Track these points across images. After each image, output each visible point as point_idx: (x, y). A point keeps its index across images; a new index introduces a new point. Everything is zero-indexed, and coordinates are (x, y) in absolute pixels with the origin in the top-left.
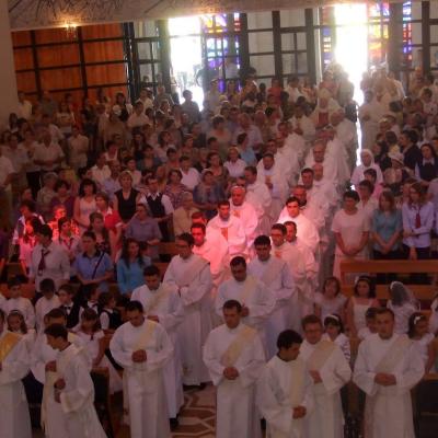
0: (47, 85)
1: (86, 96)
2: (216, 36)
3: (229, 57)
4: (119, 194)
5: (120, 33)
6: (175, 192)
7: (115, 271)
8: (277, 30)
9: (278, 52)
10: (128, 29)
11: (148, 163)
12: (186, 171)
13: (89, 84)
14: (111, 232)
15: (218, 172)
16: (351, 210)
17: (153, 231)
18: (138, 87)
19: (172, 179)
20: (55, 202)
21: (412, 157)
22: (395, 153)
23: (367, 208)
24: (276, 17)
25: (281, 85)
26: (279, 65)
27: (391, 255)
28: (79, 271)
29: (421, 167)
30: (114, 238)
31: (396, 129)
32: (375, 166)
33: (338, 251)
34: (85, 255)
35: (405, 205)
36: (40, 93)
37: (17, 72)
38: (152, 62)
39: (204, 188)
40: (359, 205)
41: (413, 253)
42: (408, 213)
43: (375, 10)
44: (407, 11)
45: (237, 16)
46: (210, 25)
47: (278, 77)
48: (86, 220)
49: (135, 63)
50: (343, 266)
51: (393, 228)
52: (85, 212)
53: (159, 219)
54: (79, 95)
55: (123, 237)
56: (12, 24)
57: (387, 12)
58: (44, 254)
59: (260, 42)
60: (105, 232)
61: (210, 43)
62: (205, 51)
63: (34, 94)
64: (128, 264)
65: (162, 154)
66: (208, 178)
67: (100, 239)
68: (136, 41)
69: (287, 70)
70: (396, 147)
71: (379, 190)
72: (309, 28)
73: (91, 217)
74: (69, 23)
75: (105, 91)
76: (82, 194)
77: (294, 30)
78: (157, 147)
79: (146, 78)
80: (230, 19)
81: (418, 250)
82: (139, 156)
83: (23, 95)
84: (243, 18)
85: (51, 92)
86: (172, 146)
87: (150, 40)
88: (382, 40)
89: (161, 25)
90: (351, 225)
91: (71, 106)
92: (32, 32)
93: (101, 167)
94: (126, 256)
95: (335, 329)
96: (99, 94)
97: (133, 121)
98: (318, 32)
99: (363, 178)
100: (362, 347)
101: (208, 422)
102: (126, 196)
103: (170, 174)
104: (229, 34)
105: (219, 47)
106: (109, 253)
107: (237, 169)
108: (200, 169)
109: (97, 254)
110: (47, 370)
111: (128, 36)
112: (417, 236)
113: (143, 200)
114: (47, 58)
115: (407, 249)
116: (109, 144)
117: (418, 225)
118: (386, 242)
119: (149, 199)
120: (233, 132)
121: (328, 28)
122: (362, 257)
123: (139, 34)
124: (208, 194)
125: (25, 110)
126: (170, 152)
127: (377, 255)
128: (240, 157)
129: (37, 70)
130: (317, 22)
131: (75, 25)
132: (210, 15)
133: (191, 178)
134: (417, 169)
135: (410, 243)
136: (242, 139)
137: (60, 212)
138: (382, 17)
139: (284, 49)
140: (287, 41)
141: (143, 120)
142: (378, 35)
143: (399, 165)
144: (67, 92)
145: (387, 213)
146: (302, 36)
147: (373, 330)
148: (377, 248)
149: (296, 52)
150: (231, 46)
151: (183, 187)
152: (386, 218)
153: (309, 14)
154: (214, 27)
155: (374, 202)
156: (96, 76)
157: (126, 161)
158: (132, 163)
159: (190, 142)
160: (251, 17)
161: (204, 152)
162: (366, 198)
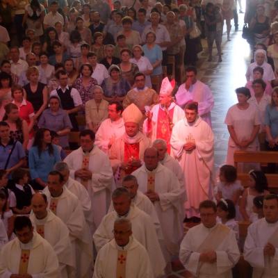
4: (27, 87)
17: (64, 121)
30: (27, 127)
53: (69, 111)
55: (35, 127)
64: (40, 152)
67: (13, 128)
73: (7, 108)
82: (51, 52)
102: (34, 89)
103: (82, 68)
106: (22, 142)
108: (107, 66)
109: (11, 142)
113: (54, 93)
119: (59, 92)
124: (115, 88)
128: (143, 54)
147: (261, 216)
151: (94, 81)
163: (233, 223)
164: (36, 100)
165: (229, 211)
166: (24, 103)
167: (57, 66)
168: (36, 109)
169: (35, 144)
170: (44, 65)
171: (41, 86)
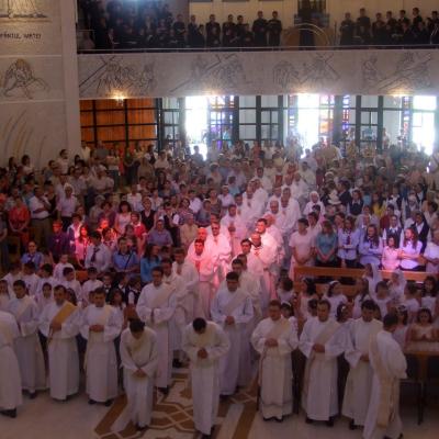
0: (102, 137)
1: (128, 146)
2: (217, 110)
3: (225, 125)
4: (143, 213)
5: (153, 105)
8: (259, 109)
9: (258, 124)
10: (159, 102)
11: (167, 193)
12: (193, 200)
13: (130, 138)
14: (139, 240)
15: (215, 202)
16: (303, 232)
17: (167, 239)
18: (163, 142)
20: (102, 216)
21: (345, 199)
24: (258, 100)
25: (259, 145)
26: (259, 132)
27: (329, 264)
28: (116, 264)
29: (351, 205)
30: (140, 243)
31: (336, 180)
32: (320, 203)
33: (293, 260)
34: (120, 253)
35: (340, 231)
36: (96, 142)
37: (82, 127)
38: (173, 125)
40: (309, 229)
41: (343, 263)
43: (325, 100)
44: (346, 102)
45: (232, 98)
46: (214, 103)
47: (258, 139)
48: (122, 229)
49: (162, 126)
50: (295, 269)
51: (330, 246)
52: (122, 223)
54: (122, 145)
56: (81, 96)
57: (333, 102)
58: (96, 251)
59: (248, 116)
60: (134, 239)
61: (213, 115)
62: (210, 120)
63: (92, 143)
64: (149, 260)
65: (176, 187)
66: (207, 205)
67: (130, 243)
68: (163, 111)
69: (265, 136)
70: (335, 192)
71: (322, 219)
72: (280, 109)
73: (126, 228)
74: (119, 96)
75: (141, 144)
76: (121, 211)
77: (270, 110)
78: (173, 182)
79: (168, 136)
80: (227, 101)
81: (347, 261)
82: (161, 188)
83: (85, 143)
84: (237, 100)
85: (105, 142)
86: (183, 182)
87: (172, 110)
88: (329, 120)
89: (181, 101)
90: (303, 242)
91: (117, 152)
92: (94, 101)
93: (134, 194)
95: (288, 312)
96: (137, 144)
97: (158, 164)
98: (286, 112)
99: (311, 211)
100: (306, 325)
102: (147, 214)
103: (182, 201)
104: (227, 109)
105: (219, 118)
106: (137, 252)
107: (227, 200)
108: (202, 199)
109: (128, 252)
111: (158, 107)
112: (347, 250)
113: (162, 218)
114: (102, 119)
115: (340, 260)
116: (141, 178)
117: (348, 242)
118: (326, 254)
119: (165, 217)
121: (294, 111)
122: (309, 264)
123: (166, 105)
125: (85, 154)
126: (181, 186)
127: (319, 263)
128: (228, 192)
129: (96, 127)
130: (286, 104)
131: (123, 98)
132: (214, 96)
134: (348, 207)
137: (105, 223)
138: (329, 104)
139: (263, 122)
140: (265, 117)
141: (165, 164)
142: (326, 117)
144: (116, 142)
145: (327, 235)
146: (275, 114)
147: (314, 314)
148: (319, 258)
149: (271, 124)
150: (227, 117)
151: (190, 211)
152: (326, 239)
153: (281, 99)
154: (217, 105)
155: (319, 227)
156: (135, 133)
157: (152, 190)
158: (156, 192)
159: (197, 181)
160: (241, 98)
161: (205, 187)
162: (313, 225)
163: (292, 319)
164: (148, 223)
165: (291, 310)
166: (139, 225)
167: (165, 198)
168: (148, 229)
169: (145, 256)
170: (155, 197)
171: (153, 213)
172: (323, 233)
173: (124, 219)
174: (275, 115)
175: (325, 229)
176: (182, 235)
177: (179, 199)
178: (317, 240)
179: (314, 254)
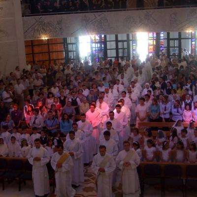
0: (36, 59)
1: (50, 63)
2: (96, 43)
3: (100, 50)
4: (60, 98)
5: (62, 41)
6: (81, 97)
7: (59, 125)
8: (117, 41)
9: (117, 49)
10: (65, 40)
11: (72, 87)
12: (85, 90)
13: (51, 59)
14: (58, 111)
15: (95, 90)
18: (68, 60)
19: (80, 92)
20: (39, 100)
22: (158, 85)
23: (148, 104)
24: (117, 36)
25: (118, 60)
26: (117, 53)
27: (156, 120)
28: (47, 125)
30: (59, 113)
31: (158, 76)
32: (151, 89)
33: (138, 119)
34: (49, 119)
35: (161, 103)
36: (34, 62)
37: (26, 54)
38: (73, 51)
39: (90, 96)
40: (145, 103)
41: (163, 120)
42: (162, 106)
43: (151, 35)
44: (162, 35)
45: (103, 36)
46: (94, 39)
47: (117, 57)
48: (49, 106)
49: (67, 52)
50: (139, 124)
51: (157, 111)
52: (49, 103)
53: (75, 107)
54: (48, 62)
55: (62, 113)
56: (25, 38)
57: (155, 36)
58: (36, 118)
59: (111, 45)
60: (56, 111)
61: (94, 45)
62: (92, 48)
63: (32, 62)
65: (76, 83)
66: (92, 92)
67: (54, 113)
68: (68, 44)
69: (120, 55)
70: (158, 83)
71: (152, 97)
72: (128, 41)
73: (52, 106)
74: (45, 38)
75: (57, 62)
76: (49, 97)
77: (123, 41)
79: (71, 57)
80: (100, 37)
81: (165, 119)
82: (68, 84)
83: (28, 62)
84: (105, 37)
85: (38, 61)
86: (80, 81)
87: (73, 44)
88: (153, 45)
89: (77, 39)
90: (142, 109)
91: (45, 66)
92: (32, 41)
93: (55, 88)
94: (63, 119)
95: (137, 147)
96: (55, 62)
97: (66, 72)
98: (131, 42)
99: (146, 93)
101: (91, 178)
102: (62, 98)
103: (79, 91)
104: (100, 42)
105: (97, 46)
106: (58, 118)
107: (102, 89)
109: (53, 119)
110: (34, 160)
111: (65, 42)
112: (165, 114)
113: (70, 100)
114: (36, 50)
116: (57, 80)
117: (165, 110)
118: (154, 116)
119: (72, 99)
120: (101, 76)
121: (134, 41)
122: (146, 121)
123: (69, 41)
124: (92, 98)
125: (29, 68)
126: (79, 83)
127: (151, 120)
128: (103, 85)
129: (33, 54)
130: (131, 38)
131: (46, 38)
132: (94, 36)
133: (86, 92)
134: (165, 90)
135: (163, 116)
136: (104, 79)
137: (40, 104)
138: (153, 37)
139: (119, 48)
140: (120, 44)
141: (70, 71)
142: (152, 43)
143: (159, 89)
144: (43, 62)
145: (155, 106)
148: (151, 117)
149: (123, 49)
150: (101, 46)
152: (154, 108)
153: (128, 36)
154: (95, 40)
155: (150, 101)
156: (54, 56)
157: (63, 86)
158: (66, 87)
159: (87, 80)
160: (108, 36)
161: (91, 83)
162: (148, 100)
166: (58, 104)
170: (65, 89)
171: (65, 97)
172: (153, 104)
173: (50, 101)
174: (125, 43)
175: (154, 102)
176: (80, 108)
177: (78, 90)
178: (150, 108)
179: (148, 115)
